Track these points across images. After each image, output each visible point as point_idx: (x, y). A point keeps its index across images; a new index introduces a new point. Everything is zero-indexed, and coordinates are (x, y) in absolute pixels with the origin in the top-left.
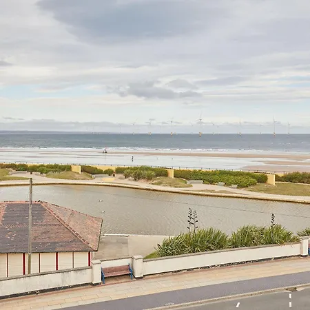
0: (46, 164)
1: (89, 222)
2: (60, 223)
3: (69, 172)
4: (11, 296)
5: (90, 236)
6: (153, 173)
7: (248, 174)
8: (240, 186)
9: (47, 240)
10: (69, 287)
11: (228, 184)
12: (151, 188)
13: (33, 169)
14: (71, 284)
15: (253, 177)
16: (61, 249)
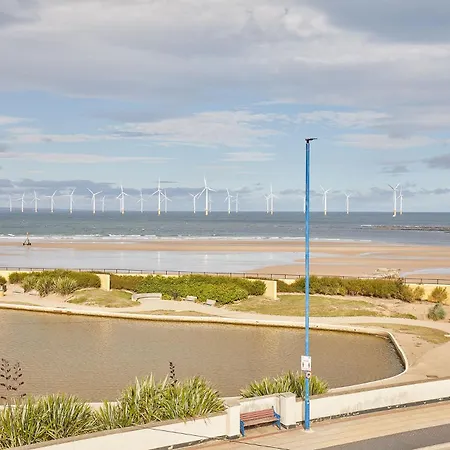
6: (74, 282)
7: (235, 281)
8: (220, 302)
11: (201, 299)
12: (64, 311)
15: (243, 285)
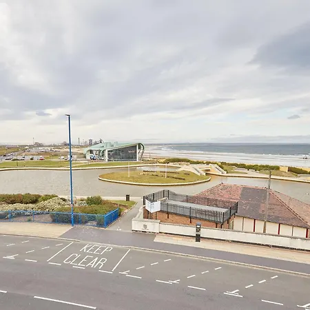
0: (259, 165)
1: (304, 207)
2: (282, 205)
3: (278, 171)
4: (252, 244)
5: (307, 218)
9: (272, 214)
10: (295, 249)
13: (249, 168)
14: (297, 248)
16: (283, 222)
